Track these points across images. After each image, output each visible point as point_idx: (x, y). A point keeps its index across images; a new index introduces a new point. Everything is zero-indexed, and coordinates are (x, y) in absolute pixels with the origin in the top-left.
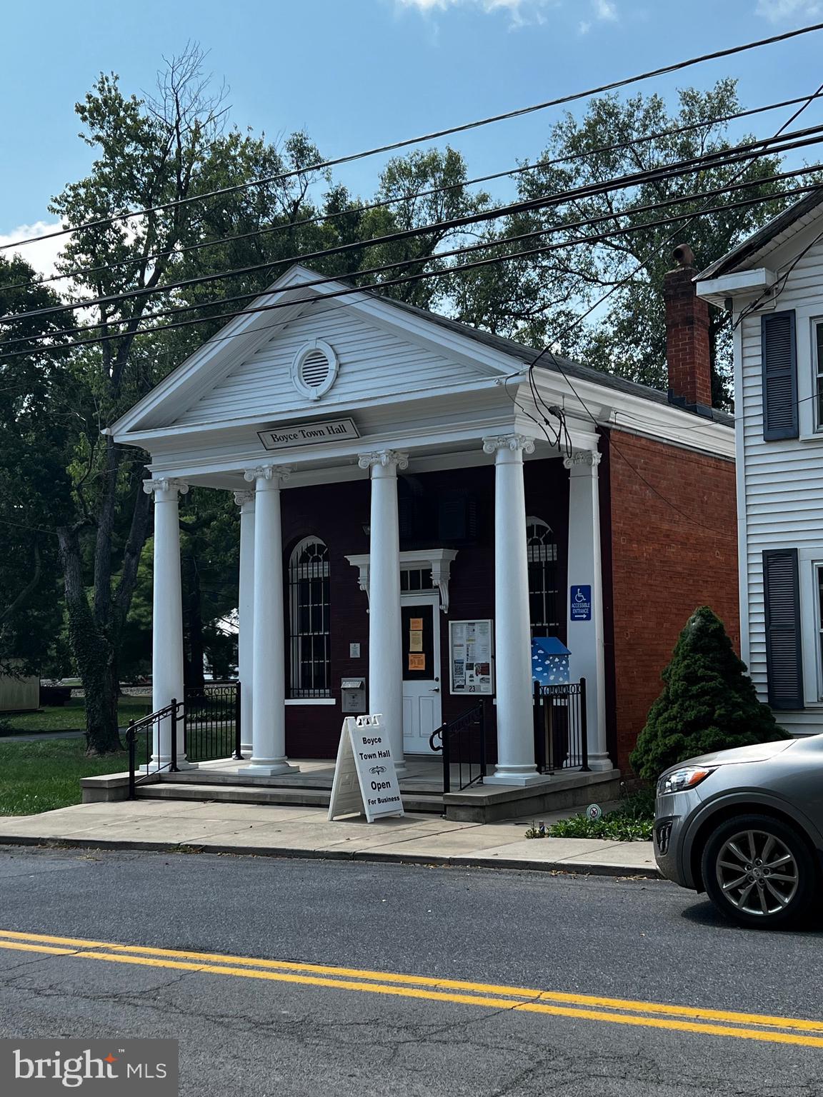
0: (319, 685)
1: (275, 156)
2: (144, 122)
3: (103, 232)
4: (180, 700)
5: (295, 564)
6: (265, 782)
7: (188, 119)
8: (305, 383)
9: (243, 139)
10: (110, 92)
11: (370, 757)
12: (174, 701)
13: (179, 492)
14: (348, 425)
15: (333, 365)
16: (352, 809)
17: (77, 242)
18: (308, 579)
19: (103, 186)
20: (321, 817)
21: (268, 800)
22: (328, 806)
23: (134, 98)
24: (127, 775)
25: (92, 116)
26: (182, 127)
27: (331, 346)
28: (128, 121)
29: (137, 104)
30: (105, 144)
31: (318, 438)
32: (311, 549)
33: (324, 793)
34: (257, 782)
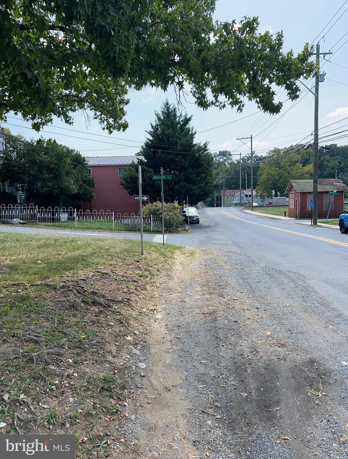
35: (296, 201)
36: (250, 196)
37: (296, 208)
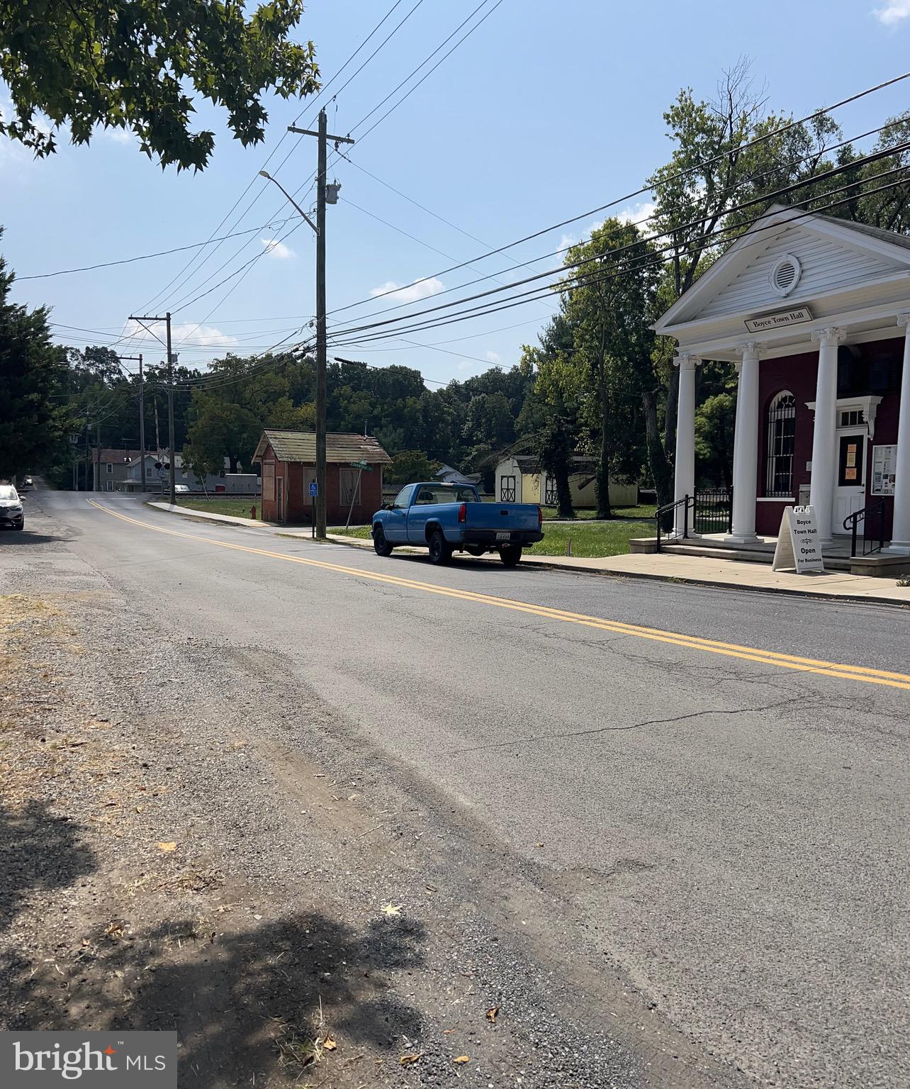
0: (786, 489)
1: (802, 128)
2: (708, 119)
3: (678, 198)
4: (691, 494)
5: (773, 409)
6: (740, 547)
7: (739, 111)
8: (778, 285)
9: (777, 120)
10: (686, 101)
11: (802, 532)
12: (687, 496)
13: (695, 364)
14: (804, 312)
15: (797, 272)
16: (786, 564)
17: (661, 207)
18: (781, 419)
19: (678, 167)
20: (768, 569)
21: (740, 558)
22: (772, 563)
23: (703, 102)
24: (656, 539)
25: (674, 121)
26: (734, 117)
27: (797, 258)
28: (698, 120)
29: (704, 106)
30: (682, 138)
31: (785, 322)
32: (784, 399)
33: (771, 555)
34: (735, 547)
35: (277, 483)
36: (167, 466)
37: (280, 499)
